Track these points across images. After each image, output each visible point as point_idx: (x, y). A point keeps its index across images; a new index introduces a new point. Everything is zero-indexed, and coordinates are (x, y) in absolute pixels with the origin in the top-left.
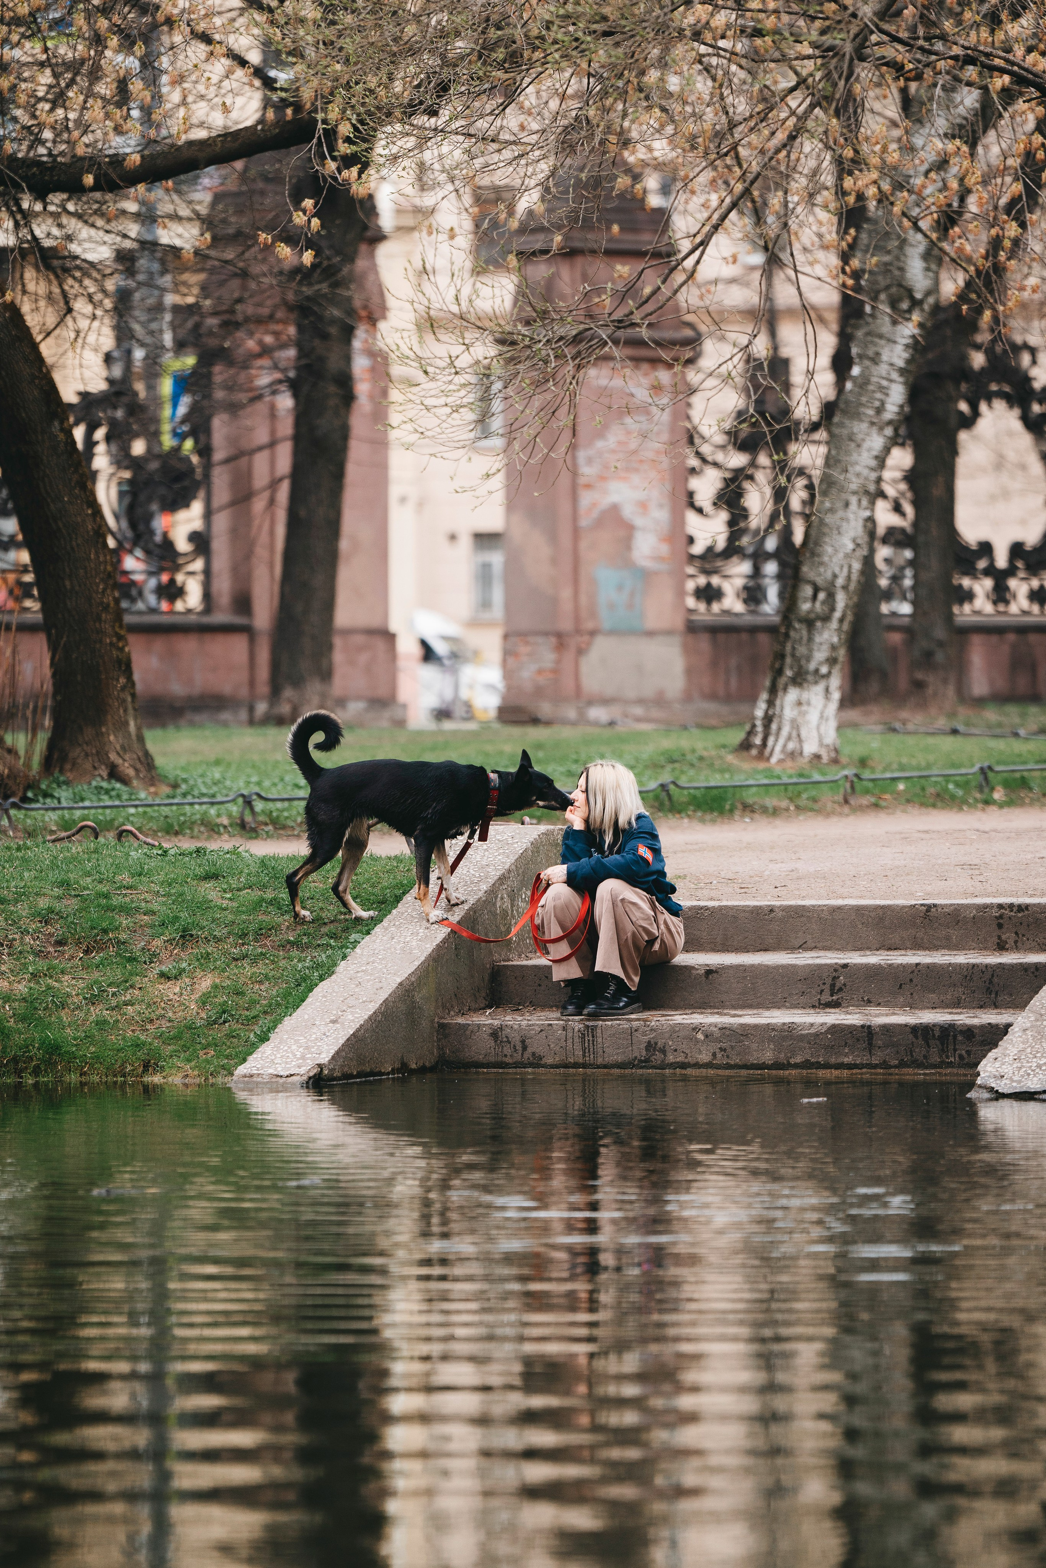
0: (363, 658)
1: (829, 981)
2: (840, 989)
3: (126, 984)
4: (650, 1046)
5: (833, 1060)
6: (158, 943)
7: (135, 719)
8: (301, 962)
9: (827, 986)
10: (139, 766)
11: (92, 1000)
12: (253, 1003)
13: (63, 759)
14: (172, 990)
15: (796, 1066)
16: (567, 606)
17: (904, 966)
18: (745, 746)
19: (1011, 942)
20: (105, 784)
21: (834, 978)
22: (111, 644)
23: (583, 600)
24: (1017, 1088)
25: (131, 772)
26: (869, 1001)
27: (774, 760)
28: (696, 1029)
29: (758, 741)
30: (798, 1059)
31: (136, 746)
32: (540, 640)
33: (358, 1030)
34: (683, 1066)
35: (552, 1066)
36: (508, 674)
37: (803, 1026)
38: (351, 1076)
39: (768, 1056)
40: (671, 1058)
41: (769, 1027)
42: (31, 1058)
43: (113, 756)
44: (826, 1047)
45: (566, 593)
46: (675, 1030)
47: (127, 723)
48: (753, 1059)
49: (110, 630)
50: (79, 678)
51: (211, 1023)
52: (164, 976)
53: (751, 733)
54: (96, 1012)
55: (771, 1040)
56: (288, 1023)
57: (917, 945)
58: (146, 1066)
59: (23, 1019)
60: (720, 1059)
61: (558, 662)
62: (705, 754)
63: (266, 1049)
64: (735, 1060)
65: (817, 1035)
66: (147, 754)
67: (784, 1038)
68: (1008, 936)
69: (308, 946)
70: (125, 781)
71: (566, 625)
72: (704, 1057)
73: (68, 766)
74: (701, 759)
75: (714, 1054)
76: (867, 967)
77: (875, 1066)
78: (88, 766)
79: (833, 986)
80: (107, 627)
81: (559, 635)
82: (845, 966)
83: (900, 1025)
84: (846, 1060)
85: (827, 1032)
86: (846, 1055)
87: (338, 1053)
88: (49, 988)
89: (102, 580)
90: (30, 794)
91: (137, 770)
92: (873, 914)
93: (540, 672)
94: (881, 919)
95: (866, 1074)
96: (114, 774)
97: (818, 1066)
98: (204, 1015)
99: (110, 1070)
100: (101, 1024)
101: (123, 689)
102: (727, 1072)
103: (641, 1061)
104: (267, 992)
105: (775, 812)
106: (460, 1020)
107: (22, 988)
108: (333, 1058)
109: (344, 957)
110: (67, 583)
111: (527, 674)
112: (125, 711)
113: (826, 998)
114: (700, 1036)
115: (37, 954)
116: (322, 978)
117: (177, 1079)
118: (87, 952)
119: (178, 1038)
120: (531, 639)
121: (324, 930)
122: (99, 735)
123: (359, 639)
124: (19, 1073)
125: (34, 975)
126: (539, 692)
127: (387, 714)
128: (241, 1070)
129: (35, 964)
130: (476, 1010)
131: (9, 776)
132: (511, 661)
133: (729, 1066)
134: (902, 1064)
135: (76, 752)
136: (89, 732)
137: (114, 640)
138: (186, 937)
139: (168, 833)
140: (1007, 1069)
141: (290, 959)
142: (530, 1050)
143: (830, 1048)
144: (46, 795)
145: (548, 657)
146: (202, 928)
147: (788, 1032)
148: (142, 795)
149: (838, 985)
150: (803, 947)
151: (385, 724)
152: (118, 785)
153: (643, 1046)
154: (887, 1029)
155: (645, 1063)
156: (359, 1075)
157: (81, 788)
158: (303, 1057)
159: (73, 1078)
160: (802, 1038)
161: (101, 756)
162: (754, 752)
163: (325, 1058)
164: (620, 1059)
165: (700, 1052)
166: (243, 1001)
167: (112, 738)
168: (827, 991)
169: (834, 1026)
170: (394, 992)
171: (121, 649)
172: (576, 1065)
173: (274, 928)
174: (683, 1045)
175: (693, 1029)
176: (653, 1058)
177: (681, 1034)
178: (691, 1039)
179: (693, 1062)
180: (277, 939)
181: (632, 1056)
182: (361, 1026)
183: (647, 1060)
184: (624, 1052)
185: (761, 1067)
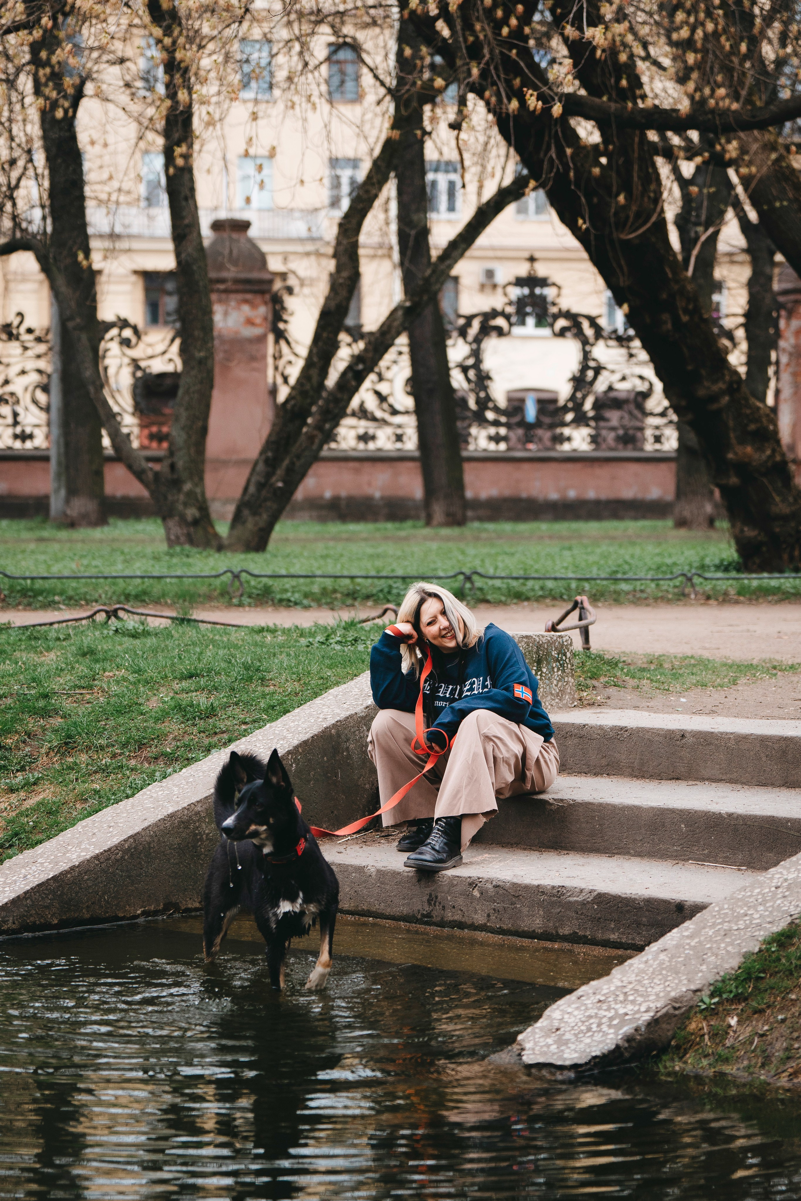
4: (432, 900)
5: (599, 936)
15: (565, 938)
26: (709, 855)
28: (472, 884)
30: (566, 931)
34: (461, 925)
37: (572, 891)
39: (537, 923)
40: (449, 916)
41: (539, 890)
44: (593, 920)
46: (453, 882)
48: (525, 925)
55: (540, 904)
60: (494, 923)
64: (507, 925)
65: (584, 904)
67: (553, 904)
72: (480, 918)
75: (489, 916)
83: (665, 901)
84: (613, 937)
85: (593, 901)
86: (613, 931)
92: (776, 746)
94: (784, 752)
97: (585, 941)
102: (497, 938)
103: (423, 916)
113: (668, 847)
114: (476, 893)
133: (501, 932)
143: (597, 921)
150: (711, 778)
153: (426, 898)
154: (652, 905)
155: (427, 919)
160: (570, 906)
164: (405, 910)
165: (476, 912)
169: (600, 895)
172: (368, 913)
173: (161, 737)
174: (460, 901)
175: (470, 884)
176: (434, 913)
177: (458, 888)
178: (468, 896)
179: (469, 922)
180: (153, 751)
181: (416, 908)
182: (72, 868)
183: (429, 915)
184: (408, 904)
185: (531, 935)
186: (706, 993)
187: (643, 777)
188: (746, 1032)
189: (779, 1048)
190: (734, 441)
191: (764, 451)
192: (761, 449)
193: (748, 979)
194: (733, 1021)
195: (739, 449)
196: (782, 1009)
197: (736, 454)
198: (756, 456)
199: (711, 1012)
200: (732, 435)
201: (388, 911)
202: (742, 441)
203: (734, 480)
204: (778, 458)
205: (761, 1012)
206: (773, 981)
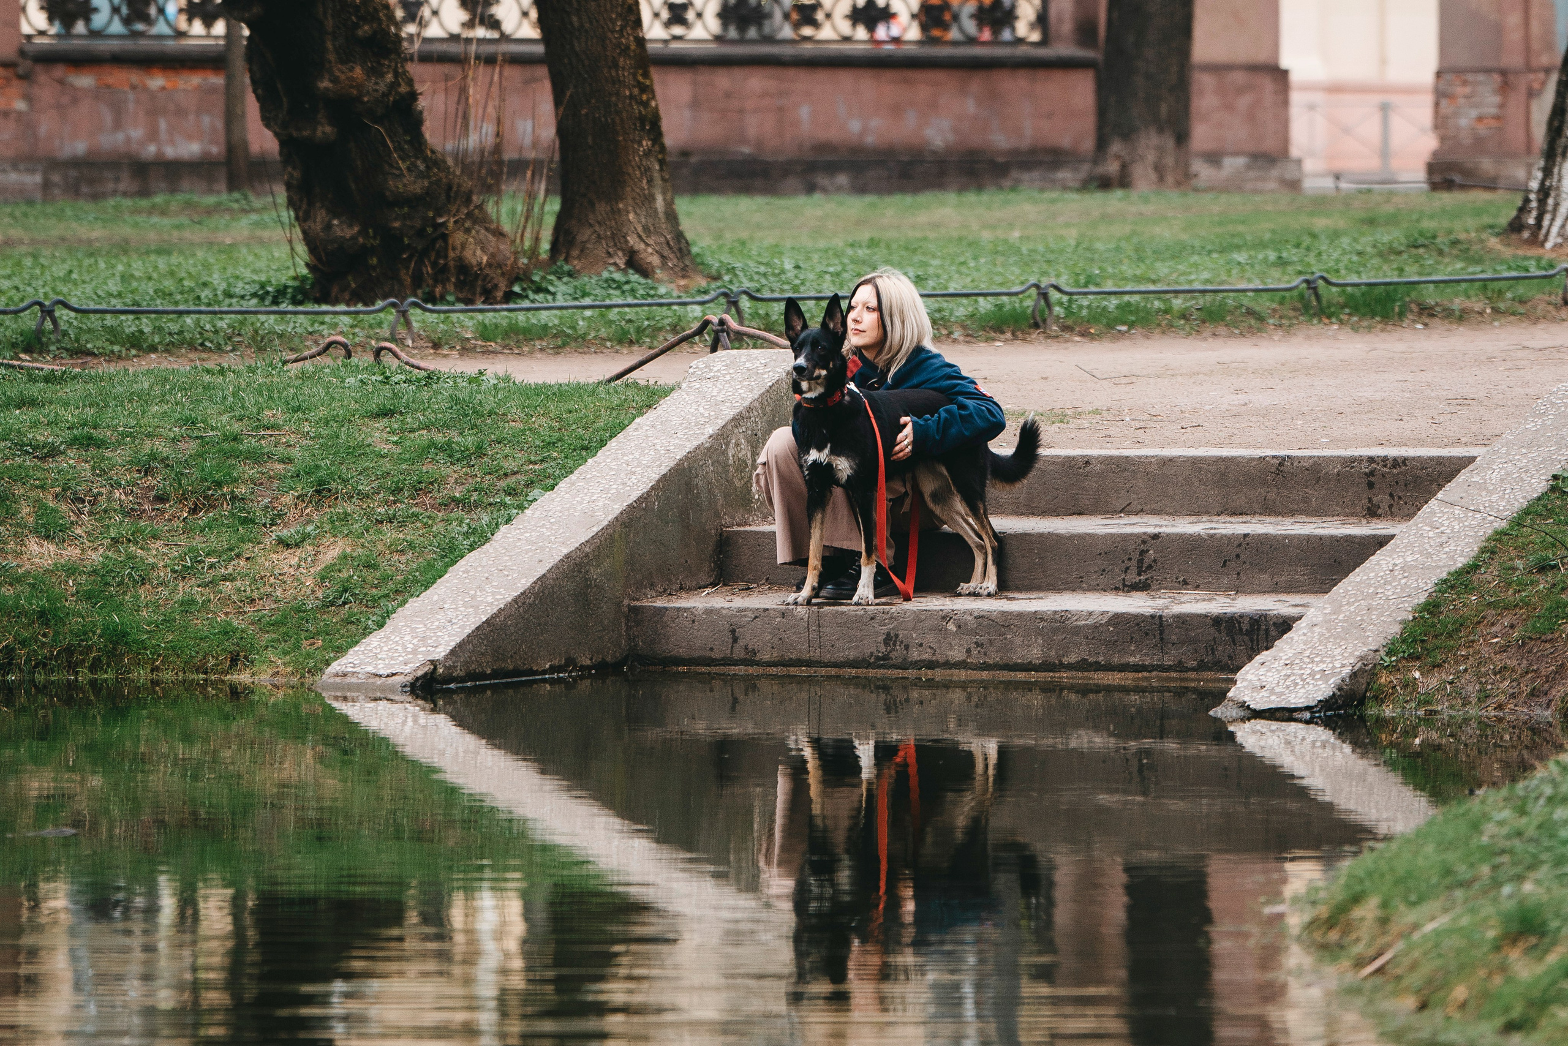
0: (1244, 102)
1: (1136, 556)
2: (1150, 567)
3: (231, 553)
4: (890, 639)
5: (1116, 660)
6: (287, 499)
7: (664, 193)
8: (458, 525)
9: (1134, 563)
10: (666, 252)
11: (182, 574)
12: (386, 578)
13: (571, 243)
14: (288, 560)
15: (1070, 667)
16: (1515, 36)
17: (1230, 538)
18: (1516, 226)
19: (1385, 506)
20: (618, 276)
21: (1143, 553)
22: (631, 97)
23: (1536, 28)
24: (1274, 702)
25: (655, 260)
26: (1185, 583)
27: (1549, 245)
28: (946, 617)
29: (1531, 221)
30: (1072, 658)
31: (664, 226)
32: (1481, 77)
33: (494, 617)
34: (931, 665)
35: (770, 664)
36: (1440, 123)
37: (1078, 615)
38: (483, 676)
39: (1035, 654)
40: (915, 655)
41: (1036, 616)
42: (89, 649)
43: (632, 240)
44: (1107, 643)
45: (1514, 19)
46: (919, 617)
47: (651, 198)
48: (1016, 658)
49: (629, 80)
50: (590, 140)
51: (327, 604)
52: (284, 544)
53: (1523, 209)
54: (183, 589)
55: (1039, 632)
56: (413, 604)
57: (1268, 509)
58: (234, 660)
59: (89, 596)
60: (976, 658)
61: (1502, 106)
62: (1462, 236)
63: (374, 640)
64: (994, 658)
65: (1096, 627)
66: (679, 236)
67: (1055, 631)
68: (1382, 499)
69: (477, 504)
70: (645, 272)
71: (1513, 60)
72: (957, 654)
73: (575, 253)
74: (1455, 243)
75: (969, 651)
76: (1183, 538)
77: (1168, 669)
78: (601, 252)
79: (1140, 562)
80: (626, 75)
81: (1503, 73)
82: (1156, 536)
83: (1199, 616)
84: (1133, 660)
85: (1108, 623)
86: (1132, 654)
87: (461, 645)
88: (131, 557)
89: (619, 15)
90: (517, 289)
91: (663, 257)
93: (1480, 119)
95: (1154, 679)
96: (634, 262)
97: (1098, 667)
98: (320, 594)
99: (190, 666)
100: (188, 604)
101: (647, 154)
102: (985, 675)
103: (878, 658)
104: (404, 562)
105: (1462, 317)
106: (659, 603)
107: (95, 557)
108: (453, 652)
109: (508, 521)
110: (575, 19)
111: (1465, 121)
112: (650, 182)
113: (1132, 577)
114: (951, 627)
115: (128, 513)
116: (472, 548)
117: (264, 677)
118: (194, 511)
119: (281, 623)
120: (1470, 77)
121: (502, 484)
122: (615, 212)
123: (1239, 77)
124: (72, 667)
125: (115, 541)
126: (1479, 143)
127: (1275, 173)
128: (335, 667)
129: (120, 526)
130: (689, 590)
131: (489, 265)
132: (1444, 102)
133: (986, 667)
134: (1202, 667)
135: (585, 234)
136: (602, 208)
137: (636, 91)
138: (322, 492)
139: (620, 342)
140: (1271, 678)
141: (448, 521)
142: (741, 643)
143: (1112, 644)
144: (539, 290)
145: (1490, 101)
146: (345, 481)
147: (1060, 622)
148: (662, 290)
149: (1147, 561)
150: (1126, 510)
151: (1272, 185)
152: (635, 277)
153: (881, 638)
154: (1183, 620)
155: (883, 661)
156: (495, 674)
157: (589, 281)
158: (414, 652)
159: (141, 675)
160: (1077, 631)
161: (618, 238)
162: (1526, 234)
163: (440, 653)
164: (852, 655)
165: (951, 647)
166: (371, 576)
167: (631, 216)
168: (1134, 570)
169: (1117, 616)
170: (556, 567)
171: (646, 104)
172: (799, 663)
173: (437, 481)
174: (930, 639)
175: (943, 618)
176: (893, 655)
177: (928, 623)
178: (941, 631)
179: (941, 661)
180: (439, 496)
181: (867, 652)
182: (500, 611)
183: (885, 658)
184: (857, 647)
185: (1027, 667)
186: (1382, 653)
187: (1033, 514)
188: (1433, 682)
189: (1472, 689)
190: (332, 57)
191: (382, 75)
192: (376, 72)
193: (1415, 641)
194: (1417, 675)
195: (341, 72)
196: (1457, 663)
197: (335, 80)
198: (370, 86)
199: (1392, 669)
200: (329, 45)
201: (827, 657)
202: (346, 58)
203: (325, 130)
204: (403, 89)
205: (1439, 666)
206: (1437, 642)
